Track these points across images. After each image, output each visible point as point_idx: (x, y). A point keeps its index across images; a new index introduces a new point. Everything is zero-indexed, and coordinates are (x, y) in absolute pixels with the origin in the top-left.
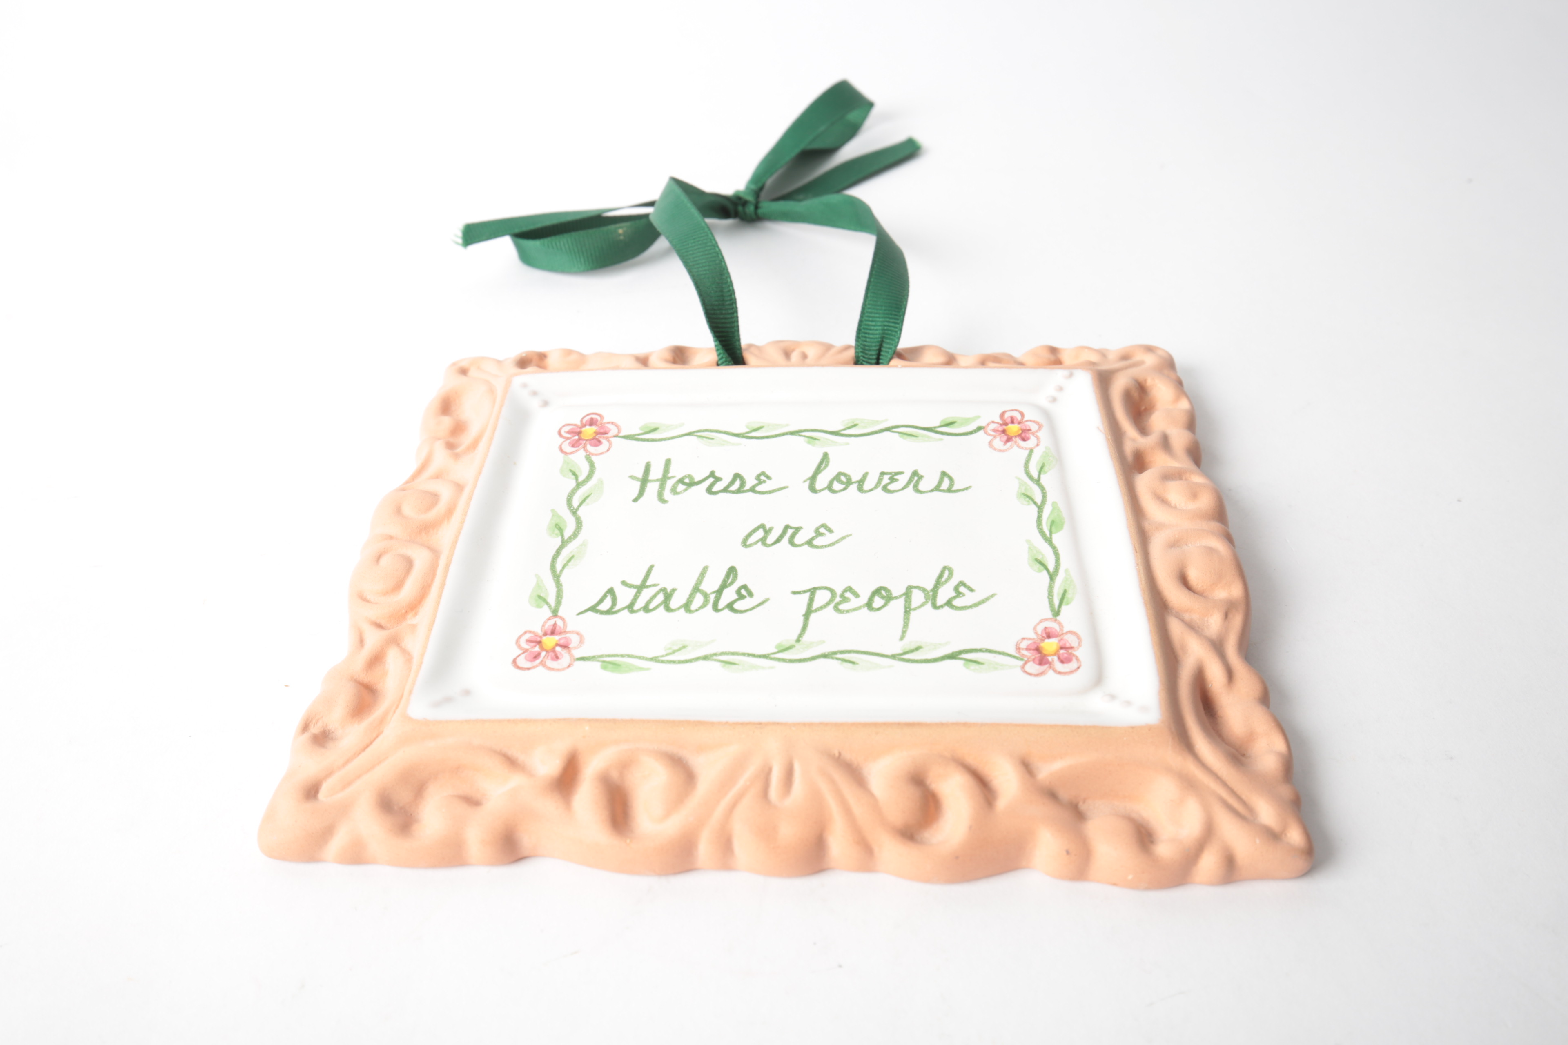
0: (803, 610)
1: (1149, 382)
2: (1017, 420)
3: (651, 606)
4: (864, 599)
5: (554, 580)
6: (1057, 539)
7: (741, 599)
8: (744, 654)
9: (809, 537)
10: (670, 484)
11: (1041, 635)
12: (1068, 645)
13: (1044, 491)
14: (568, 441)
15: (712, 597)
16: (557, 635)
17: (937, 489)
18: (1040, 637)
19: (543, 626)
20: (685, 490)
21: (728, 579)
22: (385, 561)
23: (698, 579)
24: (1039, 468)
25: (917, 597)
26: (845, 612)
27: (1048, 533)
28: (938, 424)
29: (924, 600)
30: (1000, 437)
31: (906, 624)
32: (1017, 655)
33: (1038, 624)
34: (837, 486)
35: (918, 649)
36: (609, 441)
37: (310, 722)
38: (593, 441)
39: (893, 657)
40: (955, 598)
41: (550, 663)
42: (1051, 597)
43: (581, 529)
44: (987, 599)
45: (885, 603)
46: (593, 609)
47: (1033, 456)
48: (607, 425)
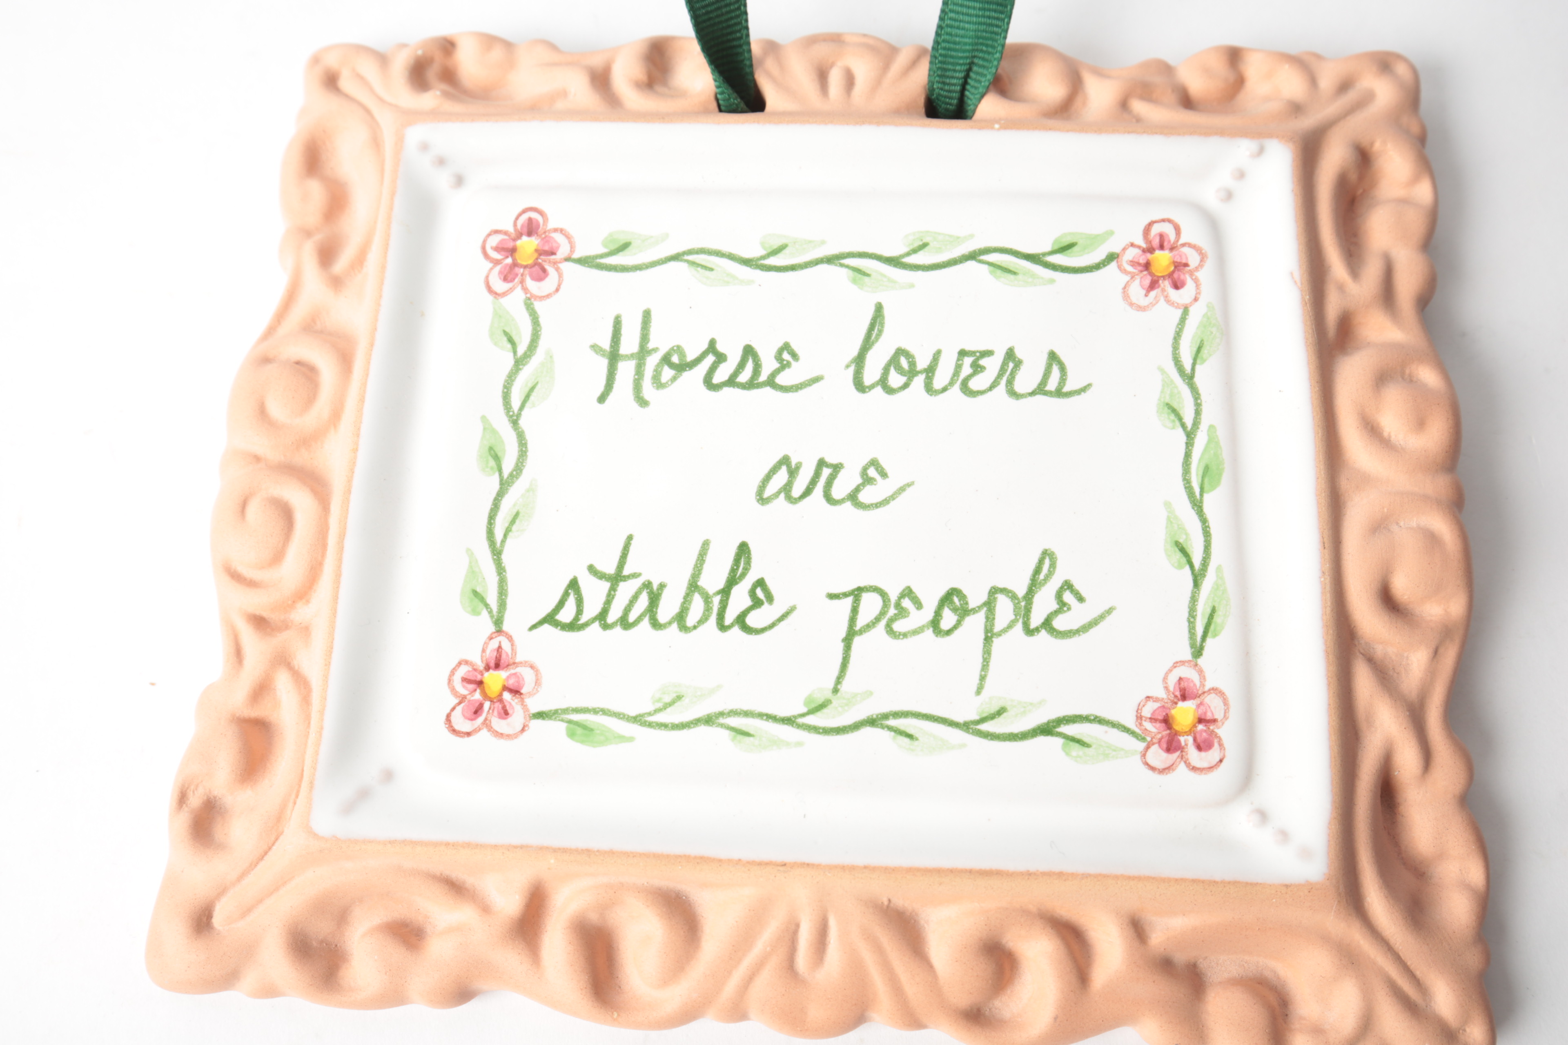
0: (843, 633)
1: (1377, 146)
2: (1169, 241)
3: (632, 618)
4: (927, 614)
5: (494, 559)
6: (1212, 502)
7: (757, 608)
8: (761, 715)
9: (853, 486)
10: (652, 362)
11: (1173, 694)
12: (1209, 716)
13: (1199, 401)
14: (498, 268)
15: (716, 600)
16: (503, 669)
17: (1040, 390)
18: (1172, 697)
19: (484, 651)
20: (674, 379)
21: (738, 567)
22: (254, 510)
23: (696, 566)
24: (1195, 349)
25: (1004, 609)
26: (901, 637)
27: (1197, 491)
28: (1048, 248)
29: (1013, 617)
30: (1141, 278)
31: (985, 663)
32: (1137, 730)
33: (1170, 670)
34: (895, 379)
35: (1001, 712)
36: (557, 269)
37: (188, 788)
38: (534, 269)
39: (965, 726)
40: (1056, 613)
41: (498, 724)
42: (1192, 620)
43: (526, 456)
44: (1102, 617)
45: (958, 621)
46: (550, 619)
47: (1187, 322)
48: (554, 235)
